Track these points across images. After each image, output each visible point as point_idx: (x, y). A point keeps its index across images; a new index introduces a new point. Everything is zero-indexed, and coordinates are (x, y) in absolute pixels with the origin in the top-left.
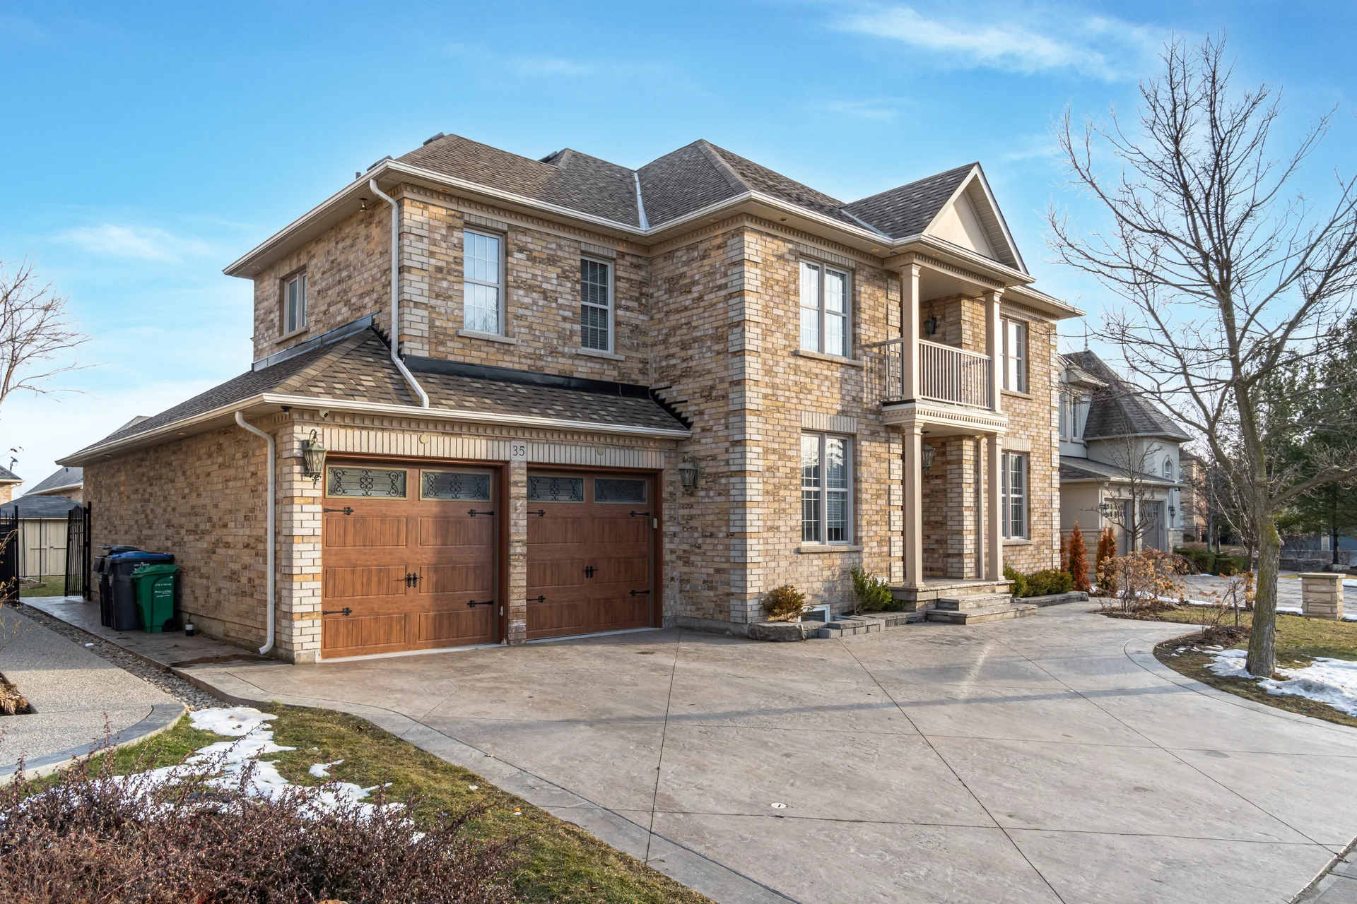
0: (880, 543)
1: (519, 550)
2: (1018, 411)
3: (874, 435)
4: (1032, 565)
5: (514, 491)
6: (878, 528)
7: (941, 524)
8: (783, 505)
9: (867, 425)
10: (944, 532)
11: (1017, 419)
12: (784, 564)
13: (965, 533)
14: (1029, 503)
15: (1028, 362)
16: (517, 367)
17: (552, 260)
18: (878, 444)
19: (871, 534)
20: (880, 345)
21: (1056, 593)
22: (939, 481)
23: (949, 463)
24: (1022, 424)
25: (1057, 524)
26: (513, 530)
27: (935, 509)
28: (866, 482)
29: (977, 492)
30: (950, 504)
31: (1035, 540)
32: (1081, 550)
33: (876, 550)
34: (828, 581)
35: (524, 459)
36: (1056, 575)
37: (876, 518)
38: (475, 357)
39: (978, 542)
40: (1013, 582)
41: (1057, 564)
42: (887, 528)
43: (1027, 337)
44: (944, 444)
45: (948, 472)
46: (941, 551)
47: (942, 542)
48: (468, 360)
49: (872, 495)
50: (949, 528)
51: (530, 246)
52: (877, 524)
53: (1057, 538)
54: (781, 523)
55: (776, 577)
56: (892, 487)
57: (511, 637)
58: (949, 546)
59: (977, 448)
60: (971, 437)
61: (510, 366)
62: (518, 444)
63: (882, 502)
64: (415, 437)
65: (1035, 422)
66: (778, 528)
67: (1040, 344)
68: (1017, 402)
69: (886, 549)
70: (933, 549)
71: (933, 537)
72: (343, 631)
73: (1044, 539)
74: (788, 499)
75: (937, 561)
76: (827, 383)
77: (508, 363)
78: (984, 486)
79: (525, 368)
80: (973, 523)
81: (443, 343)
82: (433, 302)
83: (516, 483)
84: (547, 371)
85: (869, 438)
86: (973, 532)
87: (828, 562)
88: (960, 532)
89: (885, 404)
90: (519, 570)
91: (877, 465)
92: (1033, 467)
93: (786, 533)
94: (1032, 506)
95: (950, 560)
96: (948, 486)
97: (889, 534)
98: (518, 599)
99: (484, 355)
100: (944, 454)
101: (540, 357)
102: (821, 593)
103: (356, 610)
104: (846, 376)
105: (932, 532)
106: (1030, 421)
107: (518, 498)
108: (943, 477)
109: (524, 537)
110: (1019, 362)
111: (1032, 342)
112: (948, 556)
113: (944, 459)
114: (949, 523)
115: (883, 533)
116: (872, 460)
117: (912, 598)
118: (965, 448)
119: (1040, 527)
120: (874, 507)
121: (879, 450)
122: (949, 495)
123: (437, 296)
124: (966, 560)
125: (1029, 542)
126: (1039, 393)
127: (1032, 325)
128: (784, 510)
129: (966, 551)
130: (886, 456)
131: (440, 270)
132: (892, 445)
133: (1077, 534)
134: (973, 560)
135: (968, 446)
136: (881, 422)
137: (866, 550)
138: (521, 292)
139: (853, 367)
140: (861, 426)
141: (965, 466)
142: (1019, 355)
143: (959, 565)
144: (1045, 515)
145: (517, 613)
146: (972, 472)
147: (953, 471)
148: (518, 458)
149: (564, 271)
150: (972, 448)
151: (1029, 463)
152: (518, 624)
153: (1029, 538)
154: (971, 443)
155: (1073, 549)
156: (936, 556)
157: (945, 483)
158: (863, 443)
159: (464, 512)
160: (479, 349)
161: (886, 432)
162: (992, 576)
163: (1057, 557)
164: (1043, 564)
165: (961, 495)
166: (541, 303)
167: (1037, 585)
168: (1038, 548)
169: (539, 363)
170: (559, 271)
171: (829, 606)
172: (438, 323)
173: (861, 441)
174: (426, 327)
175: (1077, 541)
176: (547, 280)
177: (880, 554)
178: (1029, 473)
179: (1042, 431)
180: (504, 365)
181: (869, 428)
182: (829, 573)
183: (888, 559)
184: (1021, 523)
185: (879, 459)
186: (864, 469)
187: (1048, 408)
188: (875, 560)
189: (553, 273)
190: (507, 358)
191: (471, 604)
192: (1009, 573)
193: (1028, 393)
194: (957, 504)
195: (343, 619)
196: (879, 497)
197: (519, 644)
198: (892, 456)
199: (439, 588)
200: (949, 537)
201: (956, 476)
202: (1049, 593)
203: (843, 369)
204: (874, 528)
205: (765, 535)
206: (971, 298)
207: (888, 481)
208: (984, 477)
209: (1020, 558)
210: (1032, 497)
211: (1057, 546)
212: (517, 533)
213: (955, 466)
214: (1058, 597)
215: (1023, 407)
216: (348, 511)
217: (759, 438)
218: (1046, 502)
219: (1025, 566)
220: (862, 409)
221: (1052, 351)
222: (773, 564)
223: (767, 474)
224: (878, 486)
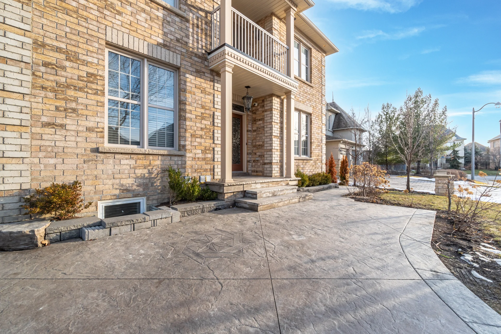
0: (204, 151)
2: (306, 91)
3: (199, 73)
4: (312, 170)
6: (203, 140)
7: (262, 146)
8: (73, 105)
9: (192, 64)
10: (263, 151)
11: (305, 95)
12: (73, 161)
13: (273, 150)
14: (311, 139)
15: (311, 69)
18: (202, 80)
19: (196, 144)
20: (207, 12)
21: (324, 184)
22: (261, 122)
23: (266, 111)
24: (308, 98)
25: (324, 151)
27: (259, 138)
28: (190, 105)
29: (282, 128)
30: (266, 135)
31: (314, 158)
32: (334, 165)
33: (200, 156)
34: (143, 177)
36: (323, 175)
37: (200, 133)
39: (282, 156)
40: (300, 178)
41: (324, 170)
42: (212, 141)
43: (311, 56)
44: (263, 101)
45: (265, 116)
46: (261, 161)
47: (262, 156)
49: (196, 116)
50: (265, 148)
52: (201, 137)
53: (324, 157)
54: (68, 121)
56: (216, 113)
58: (265, 159)
59: (282, 103)
60: (278, 97)
63: (207, 123)
65: (314, 99)
66: (63, 126)
67: (317, 62)
68: (305, 86)
69: (210, 156)
70: (258, 160)
71: (258, 154)
73: (318, 158)
74: (80, 100)
75: (259, 167)
76: (144, 15)
78: (285, 126)
80: (279, 145)
85: (195, 74)
86: (279, 151)
87: (146, 162)
88: (271, 150)
89: (209, 54)
91: (202, 95)
92: (313, 122)
94: (312, 141)
95: (266, 166)
96: (265, 124)
97: (213, 145)
100: (263, 106)
102: (135, 187)
104: (168, 19)
105: (257, 151)
106: (312, 98)
108: (263, 119)
110: (307, 68)
111: (313, 59)
112: (265, 164)
113: (263, 109)
114: (265, 145)
115: (207, 145)
116: (198, 92)
117: (221, 191)
118: (274, 101)
119: (316, 152)
120: (198, 125)
121: (205, 85)
122: (266, 129)
124: (274, 166)
125: (311, 159)
126: (317, 86)
127: (313, 50)
128: (74, 110)
129: (274, 161)
130: (212, 91)
132: (216, 84)
133: (332, 158)
134: (279, 166)
135: (276, 102)
136: (206, 66)
137: (188, 155)
139: (177, 15)
140: (184, 63)
141: (274, 112)
142: (307, 64)
143: (270, 169)
144: (319, 146)
146: (279, 116)
147: (268, 116)
150: (279, 103)
151: (311, 119)
153: (311, 157)
154: (278, 100)
155: (330, 165)
156: (259, 164)
157: (263, 123)
158: (187, 75)
161: (212, 75)
162: (288, 176)
163: (324, 167)
164: (317, 170)
165: (271, 129)
167: (314, 180)
168: (315, 162)
171: (145, 198)
173: (185, 73)
175: (332, 161)
177: (204, 159)
178: (311, 124)
179: (317, 104)
181: (195, 66)
182: (146, 171)
183: (212, 162)
184: (307, 149)
185: (204, 91)
186: (188, 95)
187: (321, 94)
188: (199, 163)
192: (298, 174)
193: (311, 82)
194: (269, 134)
196: (203, 118)
198: (216, 92)
200: (265, 153)
201: (269, 118)
202: (320, 184)
203: (165, 13)
204: (198, 140)
206: (279, 18)
207: (213, 109)
208: (285, 121)
209: (306, 166)
210: (313, 136)
211: (324, 161)
213: (269, 113)
214: (325, 186)
215: (308, 90)
218: (319, 140)
219: (309, 171)
220: (187, 51)
221: (323, 67)
222: (52, 161)
223: (43, 69)
224: (203, 111)
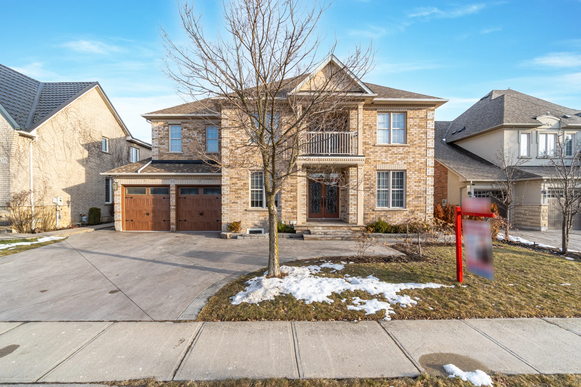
0: (292, 208)
1: (173, 208)
2: (396, 152)
5: (171, 192)
6: (292, 203)
8: (240, 195)
11: (395, 156)
12: (240, 214)
13: (350, 205)
14: (406, 192)
15: (407, 129)
16: (184, 159)
17: (195, 129)
19: (287, 205)
23: (348, 177)
24: (399, 158)
25: (431, 201)
26: (171, 202)
28: (285, 186)
30: (348, 194)
31: (410, 209)
33: (290, 211)
34: (262, 220)
35: (174, 184)
37: (290, 199)
38: (171, 158)
42: (296, 203)
43: (407, 118)
48: (169, 159)
49: (288, 191)
50: (348, 203)
51: (188, 126)
52: (291, 201)
53: (430, 207)
54: (238, 201)
55: (236, 218)
57: (171, 230)
60: (352, 166)
61: (182, 159)
62: (172, 180)
64: (143, 180)
65: (412, 156)
66: (237, 203)
67: (417, 120)
68: (395, 148)
70: (346, 211)
72: (131, 225)
73: (418, 209)
74: (242, 193)
77: (181, 158)
79: (187, 159)
80: (356, 201)
81: (162, 156)
82: (160, 146)
83: (172, 190)
84: (194, 159)
86: (356, 205)
90: (173, 213)
91: (291, 180)
92: (409, 176)
93: (241, 204)
94: (408, 193)
98: (173, 220)
99: (174, 157)
101: (191, 156)
102: (259, 224)
103: (134, 220)
106: (408, 156)
107: (172, 194)
109: (175, 204)
110: (403, 130)
111: (410, 120)
119: (414, 203)
120: (289, 195)
123: (161, 144)
124: (351, 216)
125: (405, 209)
126: (416, 143)
127: (411, 112)
128: (240, 197)
131: (161, 137)
135: (353, 170)
137: (284, 210)
138: (185, 139)
141: (351, 178)
142: (402, 127)
144: (419, 197)
145: (173, 224)
146: (356, 180)
148: (172, 184)
149: (199, 131)
150: (356, 171)
151: (406, 174)
152: (173, 227)
159: (162, 198)
160: (173, 156)
166: (192, 141)
169: (191, 158)
170: (198, 131)
171: (263, 229)
172: (161, 151)
174: (157, 153)
176: (194, 134)
178: (406, 179)
179: (418, 159)
180: (180, 159)
182: (263, 218)
183: (296, 213)
184: (402, 201)
185: (292, 178)
187: (424, 148)
188: (289, 214)
189: (195, 132)
190: (181, 157)
191: (164, 221)
193: (406, 142)
195: (131, 222)
197: (173, 232)
199: (154, 216)
205: (231, 205)
209: (396, 216)
210: (408, 190)
211: (430, 212)
212: (172, 203)
215: (401, 150)
216: (132, 198)
217: (227, 174)
218: (421, 192)
220: (283, 161)
222: (234, 214)
223: (232, 185)
224: (291, 188)
